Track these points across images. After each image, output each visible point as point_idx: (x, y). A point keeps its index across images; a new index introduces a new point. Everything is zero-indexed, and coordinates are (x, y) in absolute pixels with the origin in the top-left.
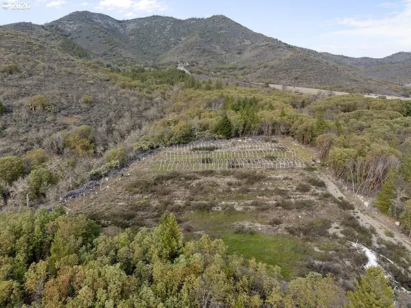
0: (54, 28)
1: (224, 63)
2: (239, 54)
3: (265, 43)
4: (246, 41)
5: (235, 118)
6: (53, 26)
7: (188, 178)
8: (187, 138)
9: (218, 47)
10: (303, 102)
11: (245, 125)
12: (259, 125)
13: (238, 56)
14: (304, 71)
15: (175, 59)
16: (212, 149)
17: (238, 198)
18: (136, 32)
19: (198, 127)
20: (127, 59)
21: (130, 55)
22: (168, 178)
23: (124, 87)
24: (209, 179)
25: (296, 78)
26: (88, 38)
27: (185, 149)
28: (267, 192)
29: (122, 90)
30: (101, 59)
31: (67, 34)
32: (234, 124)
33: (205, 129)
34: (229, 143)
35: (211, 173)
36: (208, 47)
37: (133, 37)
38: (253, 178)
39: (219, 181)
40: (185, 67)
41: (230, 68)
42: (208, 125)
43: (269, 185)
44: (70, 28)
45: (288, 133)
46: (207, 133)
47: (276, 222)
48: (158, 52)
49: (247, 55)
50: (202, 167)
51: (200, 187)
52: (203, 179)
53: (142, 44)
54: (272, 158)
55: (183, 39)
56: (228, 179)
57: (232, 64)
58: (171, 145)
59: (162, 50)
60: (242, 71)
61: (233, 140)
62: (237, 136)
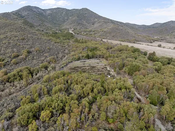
0: (18, 14)
1: (87, 28)
2: (93, 24)
3: (103, 20)
4: (95, 19)
5: (90, 54)
6: (17, 13)
7: (80, 67)
8: (79, 59)
9: (84, 22)
10: (111, 48)
11: (92, 56)
12: (96, 56)
13: (93, 25)
14: (116, 33)
15: (68, 27)
16: (85, 62)
17: (90, 70)
18: (50, 15)
19: (81, 56)
20: (49, 27)
21: (49, 25)
22: (77, 67)
23: (55, 43)
24: (85, 67)
25: (113, 36)
26: (32, 18)
27: (79, 62)
28: (96, 69)
29: (55, 44)
30: (39, 28)
31: (23, 16)
32: (90, 55)
33: (83, 57)
34: (89, 60)
35: (85, 66)
36: (80, 22)
37: (49, 17)
38: (93, 67)
39: (87, 68)
40: (72, 31)
41: (89, 31)
42: (83, 56)
43: (96, 68)
44: (24, 14)
45: (103, 58)
46: (83, 58)
47: (96, 73)
48: (60, 23)
49: (96, 25)
50: (83, 65)
51: (83, 69)
52: (83, 67)
53: (53, 20)
54: (98, 63)
55: (70, 18)
56: (88, 67)
57: (90, 29)
58: (75, 61)
59: (62, 22)
60: (94, 32)
61: (90, 59)
62: (91, 58)
